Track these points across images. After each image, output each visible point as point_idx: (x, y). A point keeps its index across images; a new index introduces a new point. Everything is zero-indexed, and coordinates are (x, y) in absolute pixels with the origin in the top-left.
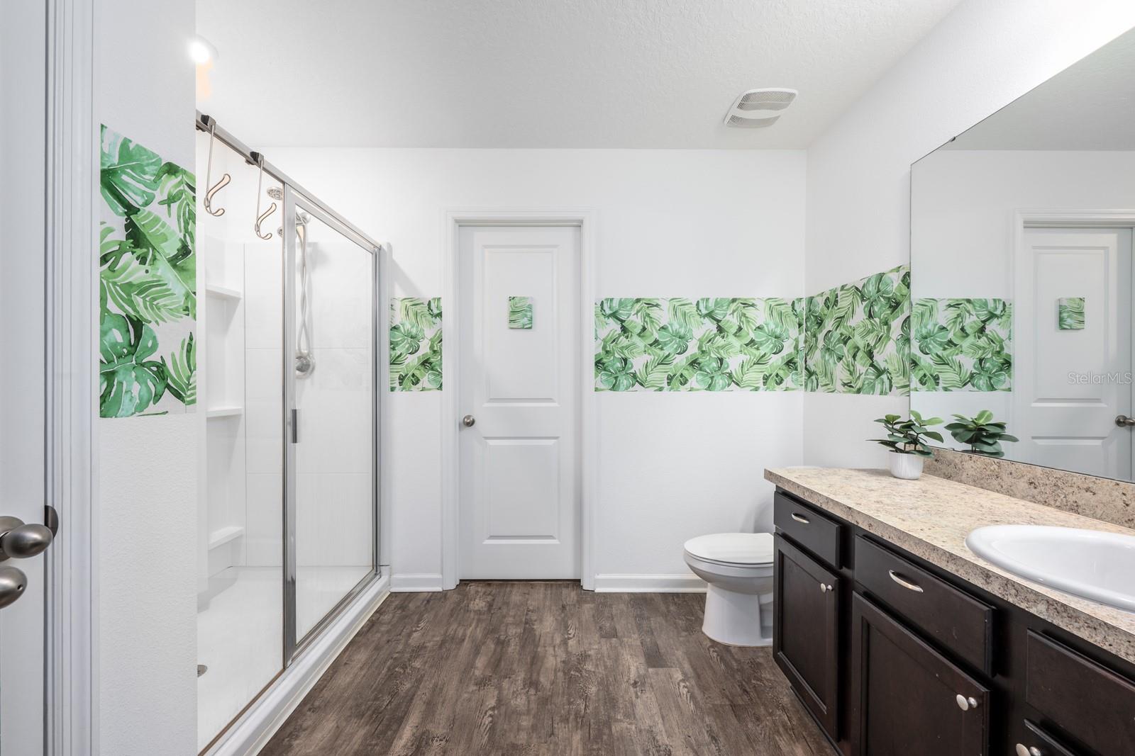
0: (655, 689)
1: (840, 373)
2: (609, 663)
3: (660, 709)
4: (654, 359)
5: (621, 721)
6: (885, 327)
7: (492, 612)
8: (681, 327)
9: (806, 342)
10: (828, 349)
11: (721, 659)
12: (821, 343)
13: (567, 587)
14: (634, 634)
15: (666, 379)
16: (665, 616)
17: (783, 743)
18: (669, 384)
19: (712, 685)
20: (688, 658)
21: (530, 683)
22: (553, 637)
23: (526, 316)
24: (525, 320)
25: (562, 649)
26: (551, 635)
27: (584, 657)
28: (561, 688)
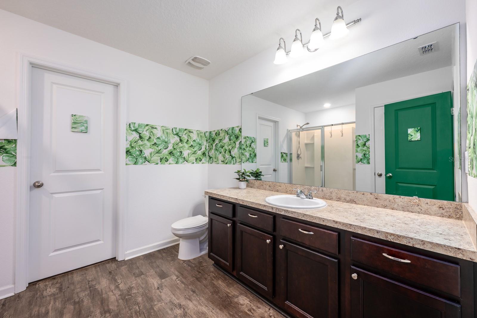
0: (167, 286)
1: (220, 157)
2: (143, 286)
3: (172, 292)
4: (154, 151)
5: (157, 304)
6: (234, 144)
7: (63, 291)
8: (166, 138)
9: (209, 147)
10: (217, 150)
11: (188, 266)
12: (214, 147)
13: (109, 263)
14: (151, 270)
15: (159, 159)
16: (162, 258)
17: (215, 283)
18: (161, 161)
19: (188, 275)
20: (176, 270)
21: (104, 312)
22: (109, 287)
23: (84, 126)
24: (83, 128)
25: (117, 290)
26: (108, 287)
27: (131, 288)
28: (123, 306)
